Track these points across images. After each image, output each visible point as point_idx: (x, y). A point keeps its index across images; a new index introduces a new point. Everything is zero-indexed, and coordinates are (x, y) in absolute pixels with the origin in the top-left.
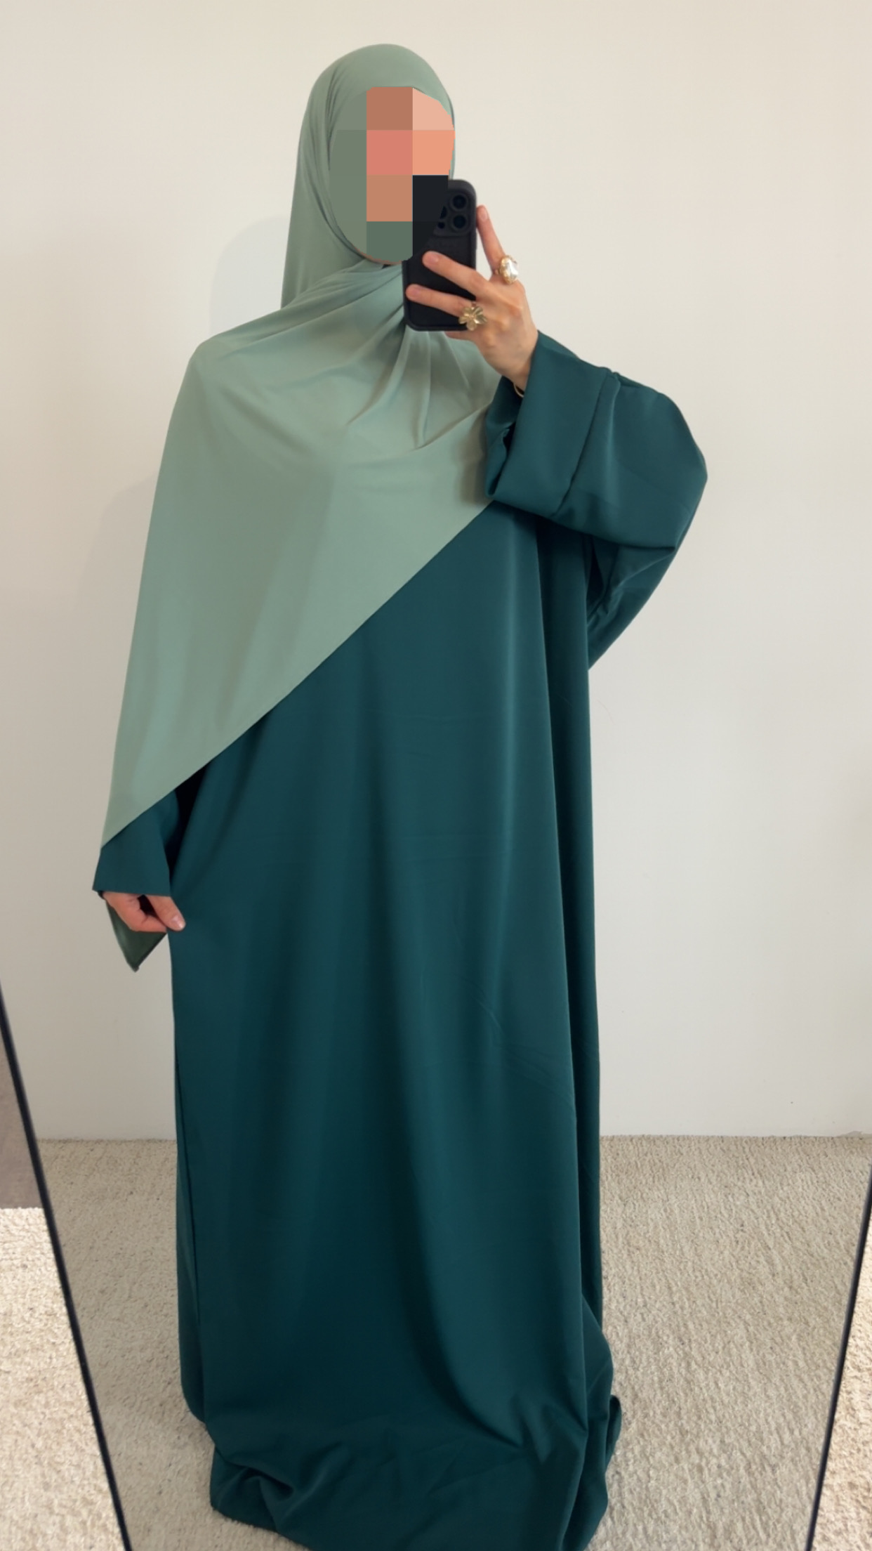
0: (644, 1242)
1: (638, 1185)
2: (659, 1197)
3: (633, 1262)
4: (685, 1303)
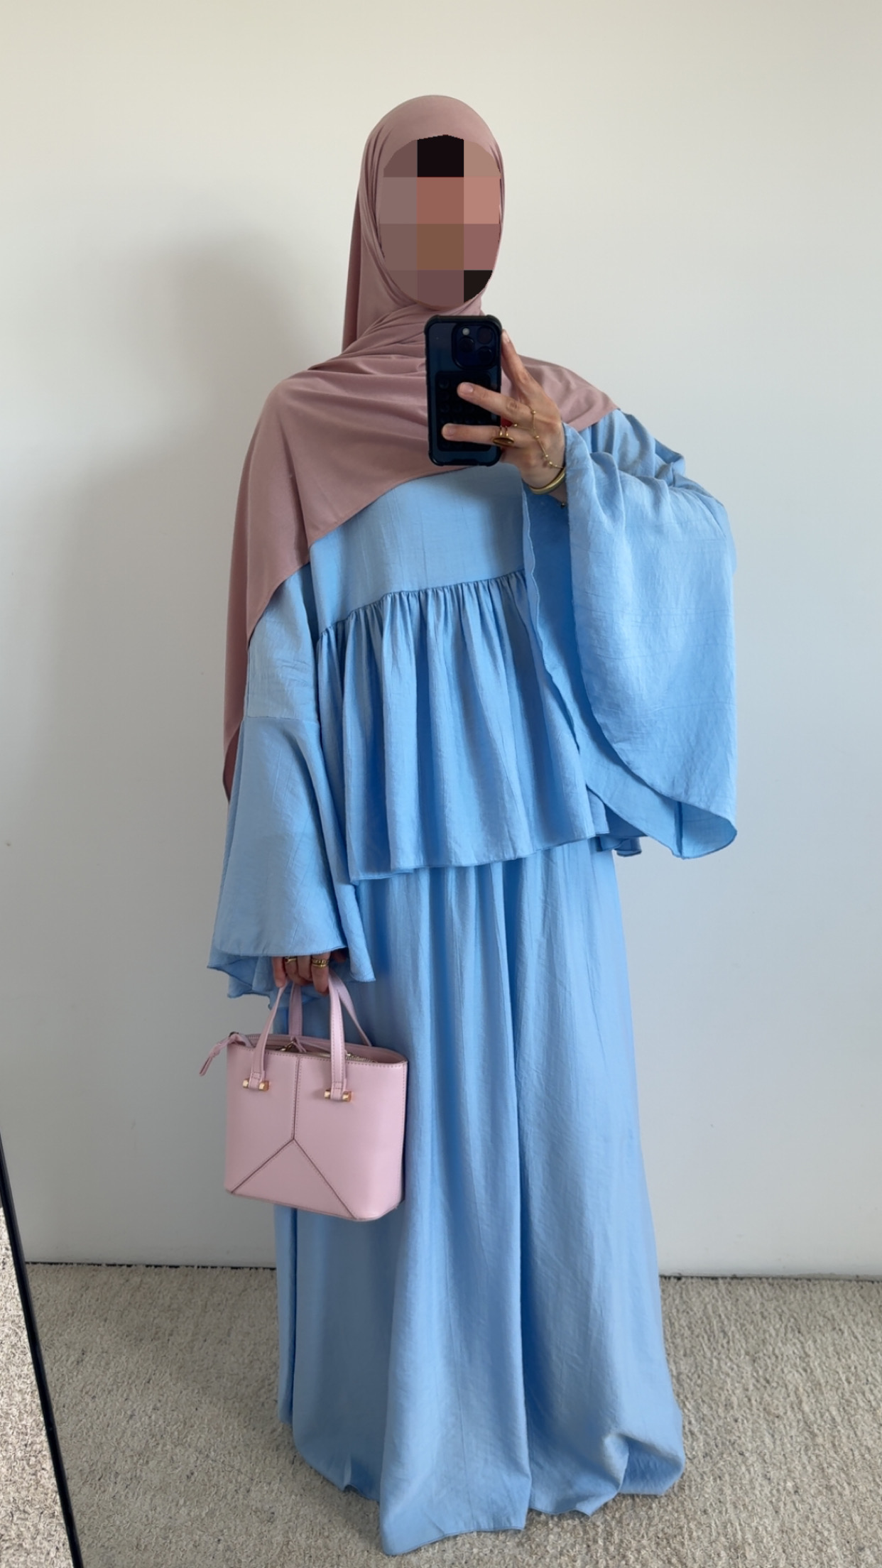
0: (785, 1407)
1: (767, 1336)
2: (794, 1353)
3: (773, 1436)
4: (844, 1489)
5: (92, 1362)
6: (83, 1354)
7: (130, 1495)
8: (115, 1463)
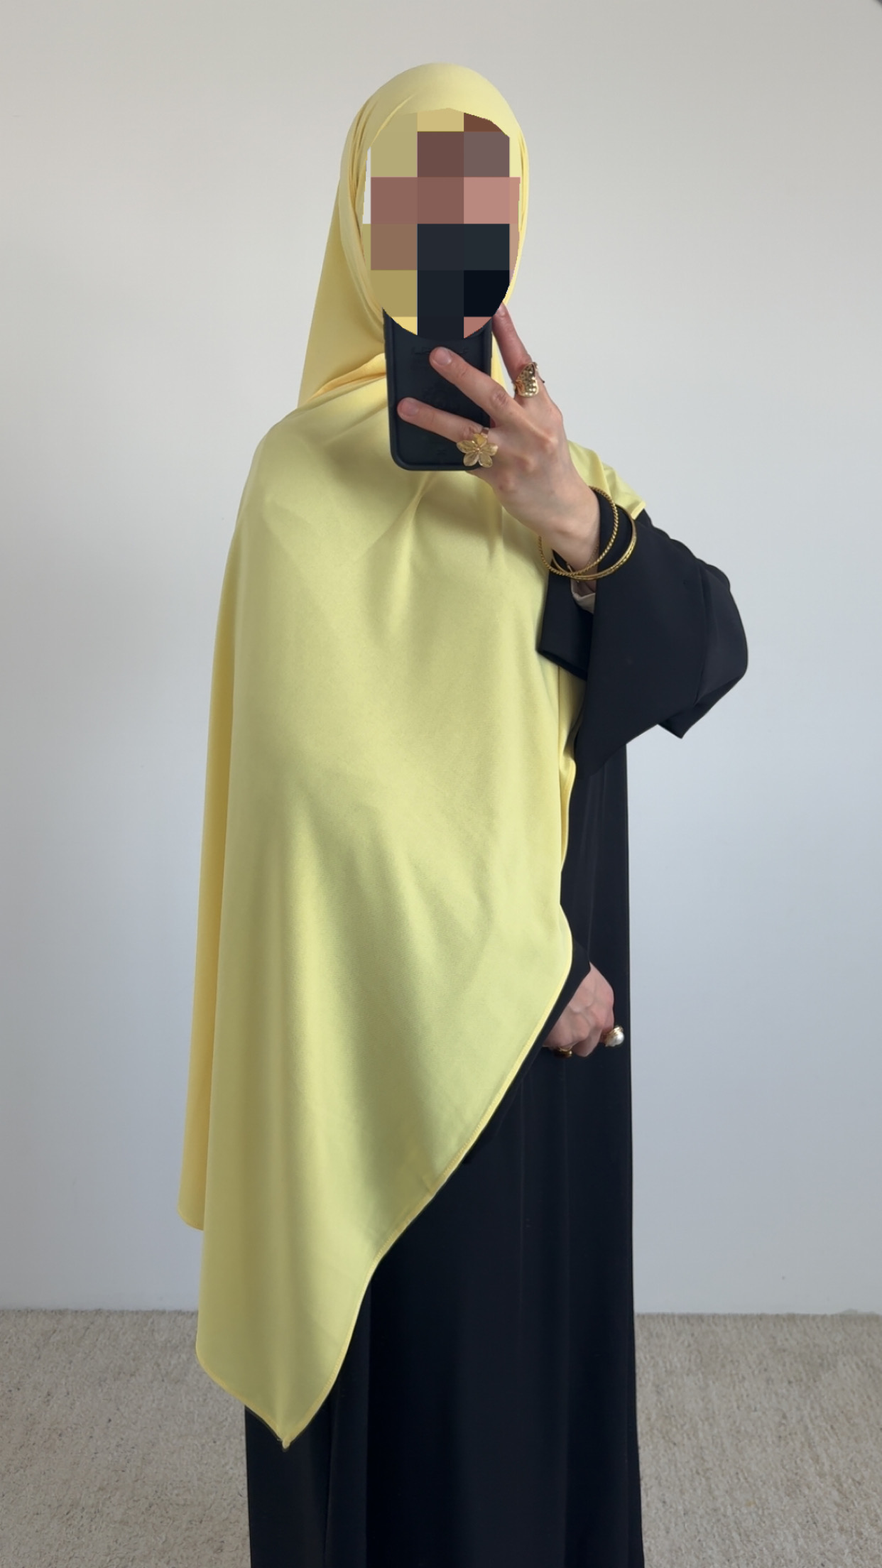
5: (59, 1402)
6: (49, 1395)
7: (94, 1527)
8: (80, 1498)
